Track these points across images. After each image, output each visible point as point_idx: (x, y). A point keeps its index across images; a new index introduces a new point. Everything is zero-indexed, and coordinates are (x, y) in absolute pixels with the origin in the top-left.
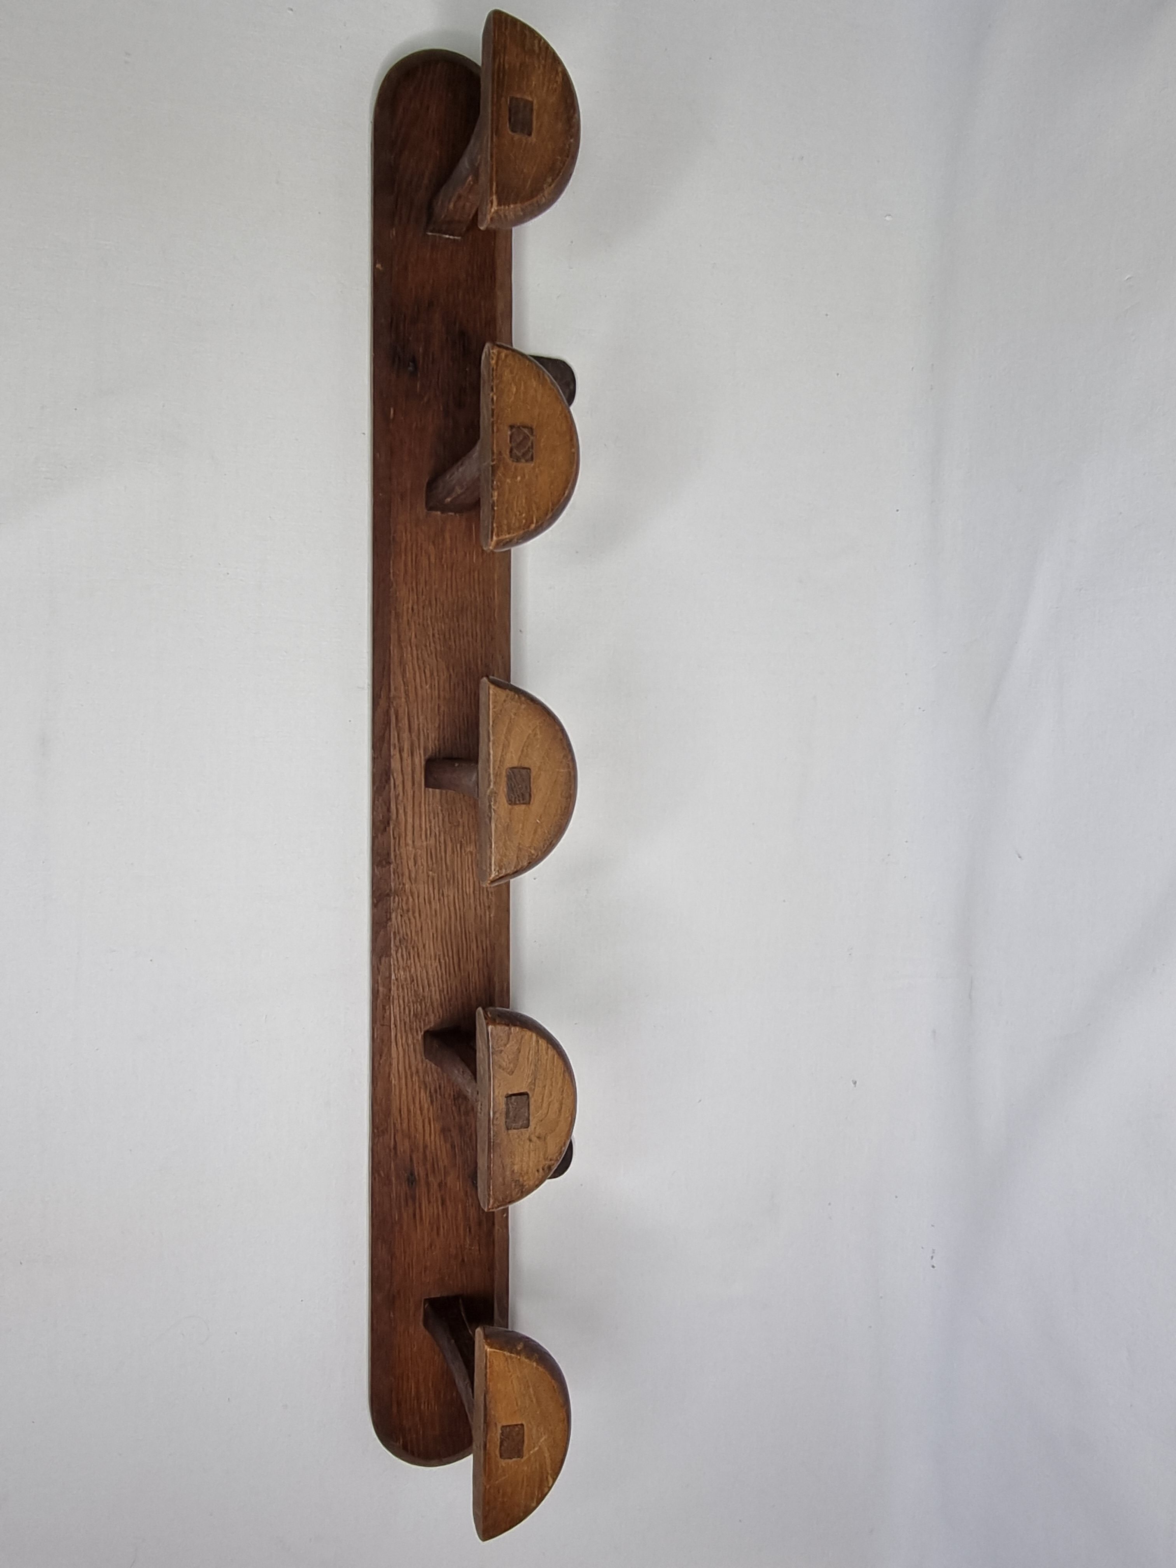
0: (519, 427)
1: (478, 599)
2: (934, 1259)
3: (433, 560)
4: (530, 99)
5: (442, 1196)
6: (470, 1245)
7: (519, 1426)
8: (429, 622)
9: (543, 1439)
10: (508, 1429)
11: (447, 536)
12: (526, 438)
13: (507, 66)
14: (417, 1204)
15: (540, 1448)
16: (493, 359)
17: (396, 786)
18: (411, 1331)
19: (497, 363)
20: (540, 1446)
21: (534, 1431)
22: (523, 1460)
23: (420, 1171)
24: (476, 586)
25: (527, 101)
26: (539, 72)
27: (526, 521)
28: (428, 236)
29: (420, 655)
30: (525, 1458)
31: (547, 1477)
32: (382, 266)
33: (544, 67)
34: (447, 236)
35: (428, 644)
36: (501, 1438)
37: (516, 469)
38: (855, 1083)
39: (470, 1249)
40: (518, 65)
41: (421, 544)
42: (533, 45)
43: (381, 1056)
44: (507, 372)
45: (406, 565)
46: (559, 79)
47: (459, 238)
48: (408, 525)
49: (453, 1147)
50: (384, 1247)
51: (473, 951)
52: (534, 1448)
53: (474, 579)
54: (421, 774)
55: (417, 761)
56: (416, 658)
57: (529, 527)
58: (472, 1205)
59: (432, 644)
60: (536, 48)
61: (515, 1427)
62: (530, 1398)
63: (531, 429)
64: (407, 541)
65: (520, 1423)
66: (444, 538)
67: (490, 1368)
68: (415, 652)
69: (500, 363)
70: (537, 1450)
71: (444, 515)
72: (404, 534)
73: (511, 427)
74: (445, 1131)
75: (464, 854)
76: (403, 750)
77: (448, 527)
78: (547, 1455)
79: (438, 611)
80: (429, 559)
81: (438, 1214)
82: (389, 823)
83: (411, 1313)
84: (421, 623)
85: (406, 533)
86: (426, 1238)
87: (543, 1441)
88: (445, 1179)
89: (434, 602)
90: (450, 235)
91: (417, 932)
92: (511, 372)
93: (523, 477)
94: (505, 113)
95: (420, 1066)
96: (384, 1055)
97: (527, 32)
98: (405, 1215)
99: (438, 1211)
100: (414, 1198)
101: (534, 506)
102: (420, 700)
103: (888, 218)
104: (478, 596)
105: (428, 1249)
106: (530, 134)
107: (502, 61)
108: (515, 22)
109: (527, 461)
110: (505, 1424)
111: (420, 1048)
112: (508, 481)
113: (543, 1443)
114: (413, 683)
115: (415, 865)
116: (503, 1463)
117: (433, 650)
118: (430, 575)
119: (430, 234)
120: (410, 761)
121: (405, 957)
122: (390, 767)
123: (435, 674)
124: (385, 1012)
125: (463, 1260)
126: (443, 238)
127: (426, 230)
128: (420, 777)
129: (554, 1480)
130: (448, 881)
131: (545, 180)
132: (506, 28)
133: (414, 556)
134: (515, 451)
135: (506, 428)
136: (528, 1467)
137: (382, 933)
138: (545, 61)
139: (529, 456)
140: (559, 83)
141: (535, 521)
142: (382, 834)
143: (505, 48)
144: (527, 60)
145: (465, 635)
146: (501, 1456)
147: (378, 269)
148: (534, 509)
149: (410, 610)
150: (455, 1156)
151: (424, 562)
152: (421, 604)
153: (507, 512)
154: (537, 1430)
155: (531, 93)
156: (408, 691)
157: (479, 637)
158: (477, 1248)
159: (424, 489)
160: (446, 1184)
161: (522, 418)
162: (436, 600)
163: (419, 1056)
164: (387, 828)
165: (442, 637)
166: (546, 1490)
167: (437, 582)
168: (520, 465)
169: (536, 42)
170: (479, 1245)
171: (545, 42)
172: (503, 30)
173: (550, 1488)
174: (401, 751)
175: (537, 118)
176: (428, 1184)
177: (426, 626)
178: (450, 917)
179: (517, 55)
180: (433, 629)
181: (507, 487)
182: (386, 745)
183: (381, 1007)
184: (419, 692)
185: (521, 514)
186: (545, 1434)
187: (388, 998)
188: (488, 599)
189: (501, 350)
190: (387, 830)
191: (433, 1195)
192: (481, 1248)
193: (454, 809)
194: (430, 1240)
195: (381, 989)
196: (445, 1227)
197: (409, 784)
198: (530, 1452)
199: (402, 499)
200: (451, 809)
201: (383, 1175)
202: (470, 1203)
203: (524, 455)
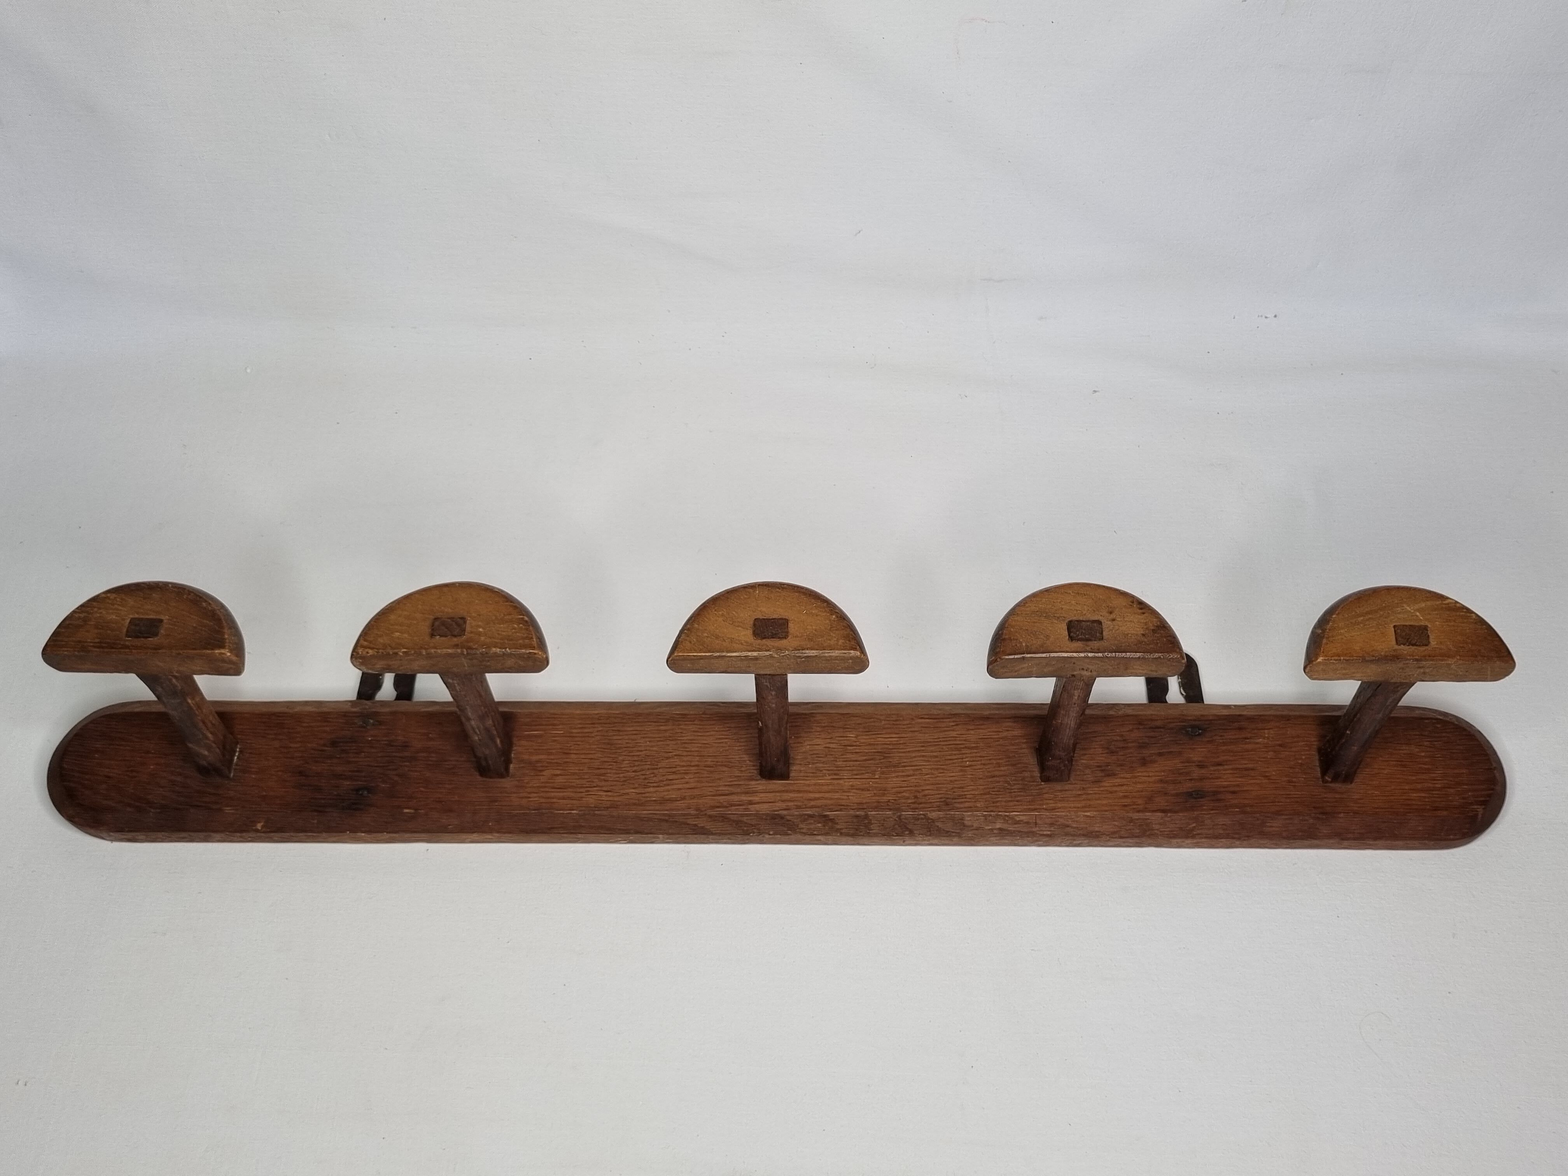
0: (433, 630)
1: (600, 729)
2: (1267, 316)
3: (558, 772)
4: (128, 621)
5: (1213, 765)
6: (1264, 739)
7: (1396, 629)
8: (621, 775)
9: (1408, 608)
10: (1400, 639)
11: (534, 758)
12: (443, 624)
13: (97, 640)
14: (1222, 789)
15: (1418, 610)
16: (367, 653)
17: (787, 808)
18: (1356, 796)
19: (372, 648)
20: (1415, 611)
21: (1401, 616)
22: (1429, 626)
23: (1187, 786)
24: (586, 731)
25: (130, 622)
26: (104, 612)
27: (521, 624)
28: (234, 776)
29: (655, 784)
30: (1427, 623)
31: (1445, 604)
32: (259, 822)
33: (100, 609)
34: (236, 758)
35: (644, 777)
36: (1408, 645)
37: (472, 632)
38: (1095, 391)
39: (1268, 738)
40: (96, 631)
41: (543, 783)
42: (79, 618)
43: (1068, 826)
44: (381, 640)
45: (564, 798)
46: (113, 596)
47: (239, 746)
48: (521, 795)
49: (1160, 754)
50: (1268, 824)
51: (957, 734)
52: (1417, 616)
53: (579, 733)
54: (775, 784)
55: (760, 787)
56: (658, 788)
57: (526, 622)
58: (1221, 736)
59: (643, 772)
60: (82, 615)
61: (1397, 632)
62: (1367, 620)
63: (436, 619)
64: (539, 797)
65: (1393, 629)
66: (538, 762)
67: (1339, 656)
68: (652, 789)
69: (372, 646)
70: (1419, 613)
71: (514, 761)
72: (531, 799)
73: (432, 635)
74: (1144, 762)
75: (858, 743)
76: (750, 801)
77: (526, 757)
78: (1423, 605)
79: (610, 767)
80: (557, 775)
81: (1232, 769)
82: (825, 816)
83: (1337, 796)
84: (621, 783)
85: (530, 798)
86: (1258, 782)
87: (1410, 608)
88: (1194, 762)
89: (603, 771)
90: (234, 755)
91: (938, 789)
92: (381, 636)
93: (480, 626)
94: (139, 642)
95: (1078, 786)
96: (1067, 823)
97: (67, 622)
98: (1235, 801)
99: (1228, 769)
100: (1215, 793)
101: (507, 617)
102: (699, 785)
103: (249, 371)
104: (596, 729)
105: (1269, 779)
106: (161, 621)
107: (92, 644)
108: (56, 634)
109: (465, 622)
110: (1394, 642)
111: (1058, 786)
112: (483, 638)
113: (1412, 608)
114: (683, 791)
115: (869, 790)
116: (1433, 643)
117: (651, 771)
118: (574, 774)
119: (232, 775)
120: (762, 795)
121: (963, 800)
122: (767, 815)
123: (674, 770)
124: (1022, 821)
125: (1280, 745)
126: (237, 762)
127: (228, 778)
128: (778, 784)
129: (1448, 598)
130: (885, 758)
131: (205, 608)
132: (62, 641)
133: (553, 790)
134: (455, 633)
135: (433, 640)
136: (1436, 621)
137: (939, 824)
138: (95, 607)
139: (461, 622)
140: (116, 596)
141: (522, 617)
142: (837, 824)
143: (80, 642)
144: (92, 623)
145: (634, 741)
146: (1426, 645)
147: (263, 827)
148: (510, 617)
149: (609, 794)
150: (1171, 752)
151: (560, 780)
152: (603, 783)
153: (511, 640)
154: (1399, 613)
155: (123, 620)
156: (691, 796)
157: (638, 728)
158: (1266, 731)
159: (488, 780)
160: (1200, 762)
161: (425, 628)
162: (599, 769)
163: (1067, 787)
164: (831, 818)
165: (637, 763)
166: (1458, 605)
167: (581, 768)
168: (468, 629)
169: (77, 615)
170: (1265, 729)
171: (77, 608)
172: (63, 643)
173: (1456, 602)
174: (751, 803)
175: (147, 614)
176: (1201, 779)
177: (625, 779)
178: (923, 756)
179: (88, 631)
180: (628, 771)
181: (488, 640)
182: (745, 819)
183: (1016, 826)
184: (693, 785)
185: (515, 629)
186: (1403, 607)
187: (1007, 818)
188: (601, 720)
189: (359, 645)
190: (832, 818)
191: (1211, 774)
192: (1266, 728)
193: (812, 753)
194: (1260, 778)
195: (998, 826)
196: (1246, 762)
197: (786, 796)
198: (1421, 619)
199: (496, 801)
200: (812, 755)
201: (1194, 825)
202: (1219, 738)
203: (458, 625)
